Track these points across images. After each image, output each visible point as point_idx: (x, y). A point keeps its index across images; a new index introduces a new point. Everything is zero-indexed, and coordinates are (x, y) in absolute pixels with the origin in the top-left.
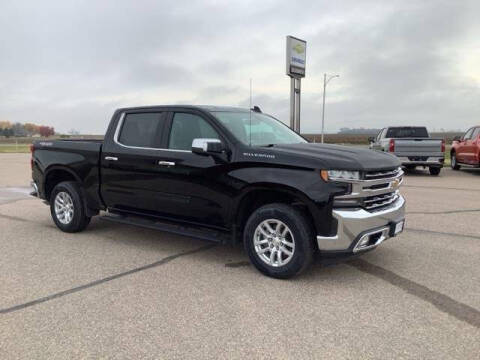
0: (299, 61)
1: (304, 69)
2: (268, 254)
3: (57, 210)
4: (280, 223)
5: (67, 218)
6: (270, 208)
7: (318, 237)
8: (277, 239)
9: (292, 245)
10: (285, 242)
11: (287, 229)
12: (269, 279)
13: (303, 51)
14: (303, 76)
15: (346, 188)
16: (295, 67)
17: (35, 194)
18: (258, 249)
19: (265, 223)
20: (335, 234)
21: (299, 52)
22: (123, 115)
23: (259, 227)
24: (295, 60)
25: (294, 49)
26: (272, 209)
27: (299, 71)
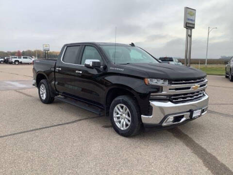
0: (191, 20)
1: (194, 24)
2: (120, 122)
3: (41, 93)
4: (125, 106)
5: (44, 97)
6: (120, 98)
7: (142, 116)
8: (124, 115)
9: (130, 119)
10: (127, 117)
11: (128, 110)
12: (119, 136)
13: (194, 15)
14: (194, 28)
15: (159, 89)
16: (189, 23)
17: (34, 85)
18: (115, 119)
19: (119, 106)
20: (151, 115)
21: (191, 15)
22: (66, 47)
23: (116, 108)
24: (189, 19)
25: (188, 14)
26: (121, 99)
27: (191, 26)
